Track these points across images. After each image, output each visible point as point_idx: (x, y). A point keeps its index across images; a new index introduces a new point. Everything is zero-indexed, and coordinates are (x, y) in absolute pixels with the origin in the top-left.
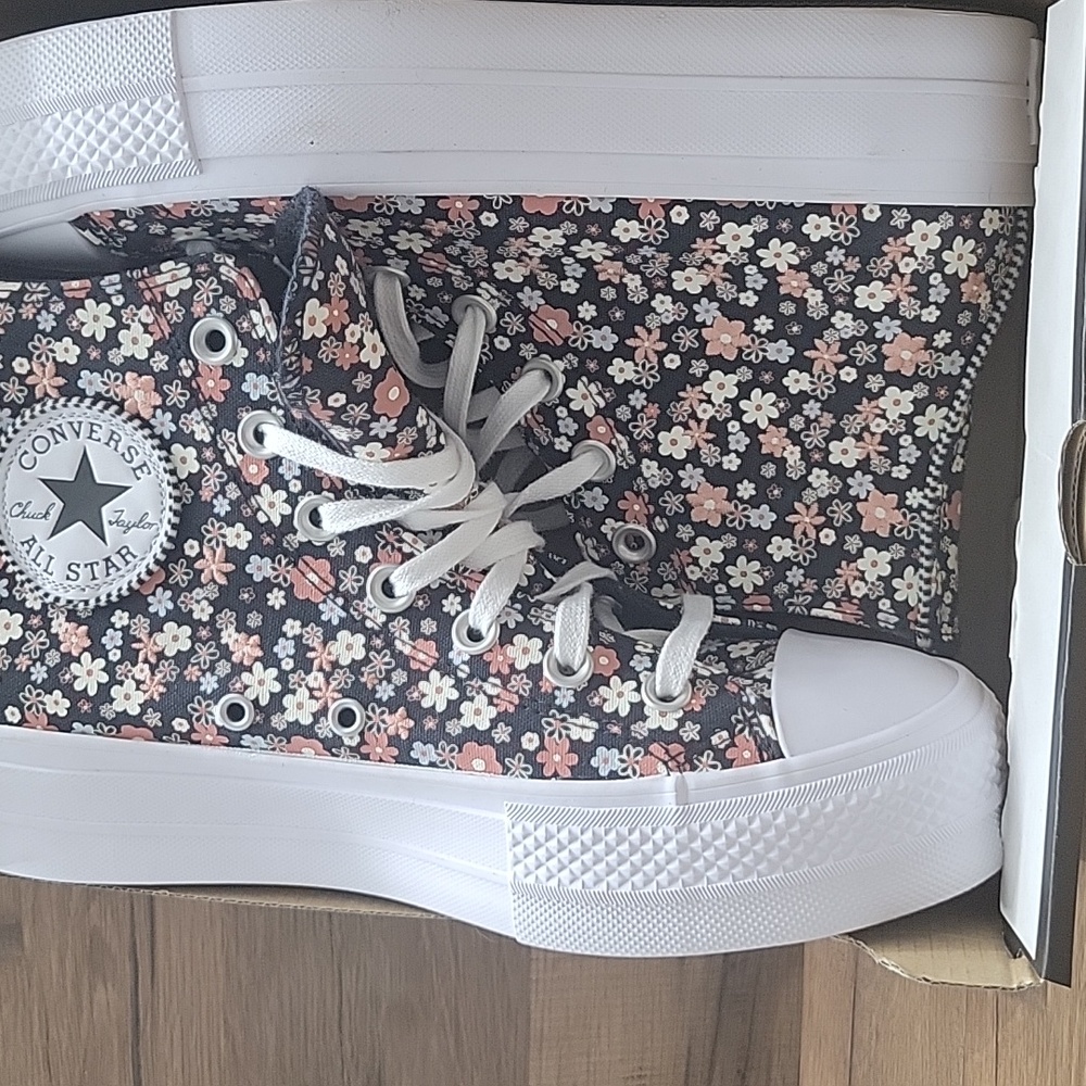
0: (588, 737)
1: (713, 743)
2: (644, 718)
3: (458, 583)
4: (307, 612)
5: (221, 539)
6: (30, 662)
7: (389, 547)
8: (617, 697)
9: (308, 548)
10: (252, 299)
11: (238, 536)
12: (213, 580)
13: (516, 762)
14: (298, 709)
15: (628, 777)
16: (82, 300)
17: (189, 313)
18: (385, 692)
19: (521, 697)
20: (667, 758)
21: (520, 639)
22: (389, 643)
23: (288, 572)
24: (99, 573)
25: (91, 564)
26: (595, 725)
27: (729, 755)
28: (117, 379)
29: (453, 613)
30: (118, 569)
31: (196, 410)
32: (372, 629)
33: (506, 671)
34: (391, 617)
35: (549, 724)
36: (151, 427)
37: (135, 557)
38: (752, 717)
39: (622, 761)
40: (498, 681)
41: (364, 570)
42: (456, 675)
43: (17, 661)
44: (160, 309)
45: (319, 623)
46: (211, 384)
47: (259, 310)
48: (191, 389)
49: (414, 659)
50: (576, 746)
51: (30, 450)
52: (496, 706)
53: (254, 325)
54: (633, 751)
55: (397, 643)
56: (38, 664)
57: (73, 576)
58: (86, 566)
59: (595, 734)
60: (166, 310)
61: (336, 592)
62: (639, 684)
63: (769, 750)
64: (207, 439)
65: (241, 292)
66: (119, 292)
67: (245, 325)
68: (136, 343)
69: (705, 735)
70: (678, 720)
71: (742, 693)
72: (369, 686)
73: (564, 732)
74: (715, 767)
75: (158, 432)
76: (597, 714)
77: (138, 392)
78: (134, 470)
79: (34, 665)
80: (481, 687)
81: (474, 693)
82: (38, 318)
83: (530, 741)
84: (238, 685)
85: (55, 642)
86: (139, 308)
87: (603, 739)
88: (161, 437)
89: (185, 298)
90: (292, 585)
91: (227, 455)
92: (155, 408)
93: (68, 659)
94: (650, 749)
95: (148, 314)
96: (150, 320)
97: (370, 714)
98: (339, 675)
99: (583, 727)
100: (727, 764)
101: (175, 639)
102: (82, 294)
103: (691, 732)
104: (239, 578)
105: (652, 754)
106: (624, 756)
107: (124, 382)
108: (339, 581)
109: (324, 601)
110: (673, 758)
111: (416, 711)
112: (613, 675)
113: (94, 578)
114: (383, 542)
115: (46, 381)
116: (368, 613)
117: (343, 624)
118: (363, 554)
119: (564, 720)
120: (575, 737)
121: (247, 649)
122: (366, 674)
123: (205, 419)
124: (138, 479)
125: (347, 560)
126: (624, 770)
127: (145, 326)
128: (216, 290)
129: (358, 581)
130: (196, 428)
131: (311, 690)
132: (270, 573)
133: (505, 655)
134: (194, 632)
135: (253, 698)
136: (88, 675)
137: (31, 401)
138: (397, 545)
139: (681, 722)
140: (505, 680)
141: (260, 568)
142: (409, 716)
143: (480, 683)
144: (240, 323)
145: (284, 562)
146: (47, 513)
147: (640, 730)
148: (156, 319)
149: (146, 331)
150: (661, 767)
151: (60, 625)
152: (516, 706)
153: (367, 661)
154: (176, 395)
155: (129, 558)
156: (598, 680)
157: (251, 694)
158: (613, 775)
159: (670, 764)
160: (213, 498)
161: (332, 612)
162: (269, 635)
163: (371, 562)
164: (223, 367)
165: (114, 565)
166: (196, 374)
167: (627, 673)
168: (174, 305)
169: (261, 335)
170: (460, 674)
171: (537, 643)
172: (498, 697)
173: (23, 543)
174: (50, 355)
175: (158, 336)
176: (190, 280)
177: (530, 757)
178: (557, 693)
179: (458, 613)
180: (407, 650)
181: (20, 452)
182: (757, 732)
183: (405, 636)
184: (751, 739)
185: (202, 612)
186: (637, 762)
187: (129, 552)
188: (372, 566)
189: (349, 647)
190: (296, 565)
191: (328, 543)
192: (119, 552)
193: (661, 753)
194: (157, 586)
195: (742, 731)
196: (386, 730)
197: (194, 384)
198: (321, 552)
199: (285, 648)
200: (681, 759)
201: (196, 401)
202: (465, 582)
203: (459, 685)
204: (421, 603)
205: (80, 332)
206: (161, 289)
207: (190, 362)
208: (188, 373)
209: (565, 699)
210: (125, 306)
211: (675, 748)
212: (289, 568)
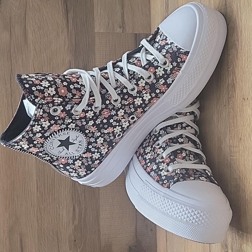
0: (164, 81)
1: (179, 61)
2: (167, 70)
3: (122, 88)
4: (111, 117)
5: (89, 126)
6: (87, 163)
7: (109, 97)
8: (160, 72)
9: (100, 112)
10: (52, 100)
11: (91, 123)
12: (95, 130)
13: (159, 95)
14: (125, 125)
15: (175, 79)
16: (32, 129)
17: (47, 113)
18: (133, 110)
19: (149, 88)
20: (176, 71)
21: (139, 83)
22: (125, 105)
23: (102, 117)
24: (81, 147)
25: (78, 147)
26: (163, 79)
27: (183, 60)
28: (50, 130)
29: (126, 91)
30: (82, 144)
31: (65, 120)
32: (121, 107)
33: (143, 88)
34: (121, 103)
35: (157, 86)
36: (62, 129)
37: (82, 140)
38: (179, 52)
39: (172, 78)
40: (144, 90)
41: (110, 103)
42: (137, 97)
43: (85, 165)
44: (43, 117)
45: (114, 116)
46: (62, 115)
47: (55, 100)
48: (61, 119)
49: (130, 102)
50: (164, 84)
51: (51, 147)
52: (148, 93)
53: (57, 102)
54: (171, 76)
55: (125, 104)
56: (88, 162)
57: (78, 151)
58: (78, 148)
59: (164, 80)
60: (44, 116)
61: (111, 110)
62: (160, 66)
63: (187, 53)
64: (71, 120)
65: (50, 101)
66: (35, 122)
67: (56, 104)
68: (46, 124)
69: (177, 62)
70: (171, 65)
71: (173, 51)
72: (130, 112)
73: (160, 85)
74: (183, 64)
75: (64, 128)
76: (161, 77)
77: (55, 128)
78: (67, 134)
79: (88, 163)
80: (143, 94)
81: (143, 95)
82: (29, 136)
83: (158, 91)
84: (116, 133)
85: (87, 158)
86: (40, 121)
87: (166, 79)
88: (65, 128)
89: (44, 112)
90: (105, 117)
91: (76, 118)
92: (60, 126)
93: (91, 158)
94: (173, 73)
95: (42, 120)
96: (44, 120)
97: (135, 114)
98: (125, 116)
99: (161, 81)
100: (184, 62)
101: (100, 140)
102: (31, 128)
103: (175, 64)
104: (98, 126)
105: (174, 73)
106: (171, 77)
107: (51, 129)
108: (109, 109)
109: (111, 113)
110: (177, 70)
111: (139, 107)
112: (155, 70)
113: (81, 148)
114: (108, 97)
115: (41, 141)
116: (118, 107)
117: (117, 112)
118: (108, 102)
119: (158, 83)
120: (162, 84)
121: (110, 130)
122: (128, 112)
123: (68, 119)
124: (69, 134)
125: (107, 105)
126: (173, 79)
127: (44, 121)
128: (46, 106)
129: (112, 105)
130: (68, 121)
131: (124, 122)
132: (100, 120)
133: (140, 87)
134: (101, 137)
135: (119, 132)
136: (96, 156)
137: (43, 144)
138: (109, 95)
139: (172, 64)
140: (145, 89)
141: (98, 121)
142: (140, 108)
143: (142, 94)
144: (55, 105)
145: (100, 117)
146: (64, 149)
147: (169, 72)
148: (44, 119)
149: (45, 122)
150: (177, 73)
151: (84, 156)
152: (150, 90)
153: (125, 111)
154: (60, 122)
155: (81, 141)
156: (155, 73)
157: (118, 132)
158: (173, 81)
159: (178, 71)
160: (82, 124)
161: (113, 113)
162: (110, 125)
163: (110, 102)
164: (61, 111)
165: (81, 144)
166: (59, 117)
167: (157, 67)
168: (44, 115)
169: (60, 102)
170: (138, 96)
171: (142, 80)
172: (146, 92)
173: (66, 154)
174: (37, 138)
175: (48, 120)
176: (41, 110)
177: (160, 93)
178: (153, 82)
179: (127, 90)
180: (128, 103)
181: (50, 149)
182: (182, 53)
183: (125, 102)
184: (182, 55)
185: (99, 134)
186: (174, 76)
187: (80, 141)
188: (111, 101)
189: (121, 113)
190: (102, 115)
191: (102, 108)
192: (79, 142)
193: (175, 71)
194: (89, 139)
195: (180, 55)
196: (139, 113)
197: (60, 118)
198: (102, 109)
199: (114, 123)
200: (178, 69)
201: (63, 119)
202: (122, 86)
203: (140, 97)
204: (121, 96)
205: (37, 132)
206: (40, 115)
207: (56, 117)
208: (58, 118)
209: (155, 81)
210: (38, 123)
211: (176, 69)
212: (101, 116)
